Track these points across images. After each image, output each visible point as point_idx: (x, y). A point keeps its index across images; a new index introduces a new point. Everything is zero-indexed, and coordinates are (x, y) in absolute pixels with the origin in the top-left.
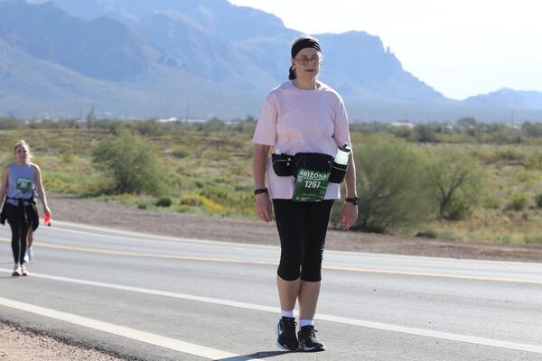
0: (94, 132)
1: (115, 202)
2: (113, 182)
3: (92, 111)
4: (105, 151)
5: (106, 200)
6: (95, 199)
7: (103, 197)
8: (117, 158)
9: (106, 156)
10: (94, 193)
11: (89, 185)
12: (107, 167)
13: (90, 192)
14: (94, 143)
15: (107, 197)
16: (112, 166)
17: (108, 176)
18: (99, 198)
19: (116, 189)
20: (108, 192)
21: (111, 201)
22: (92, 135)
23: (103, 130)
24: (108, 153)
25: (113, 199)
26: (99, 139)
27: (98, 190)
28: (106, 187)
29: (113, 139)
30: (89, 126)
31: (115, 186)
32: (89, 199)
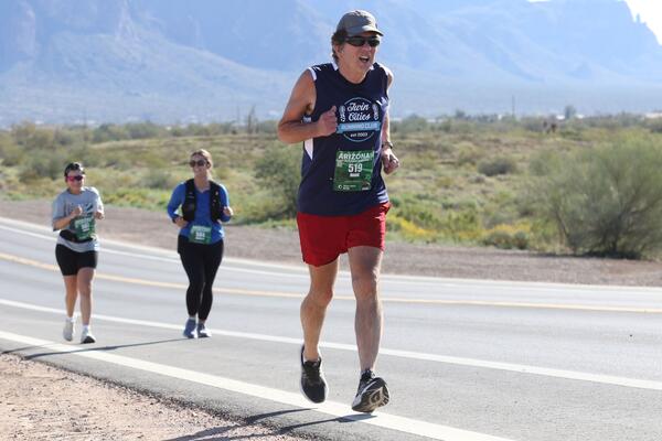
0: (256, 138)
1: (286, 229)
2: (282, 203)
3: (253, 111)
4: (272, 163)
5: (274, 227)
6: (260, 226)
7: (270, 222)
8: (286, 171)
9: (272, 170)
10: (258, 218)
11: (252, 207)
12: (274, 183)
13: (252, 217)
14: (257, 153)
15: (275, 223)
16: (281, 182)
17: (275, 195)
18: (265, 224)
19: (287, 212)
20: (276, 216)
21: (280, 228)
22: (254, 142)
23: (268, 135)
24: (275, 165)
25: (284, 225)
26: (263, 148)
27: (264, 213)
28: (273, 210)
29: (282, 147)
30: (250, 131)
31: (285, 208)
32: (253, 225)
